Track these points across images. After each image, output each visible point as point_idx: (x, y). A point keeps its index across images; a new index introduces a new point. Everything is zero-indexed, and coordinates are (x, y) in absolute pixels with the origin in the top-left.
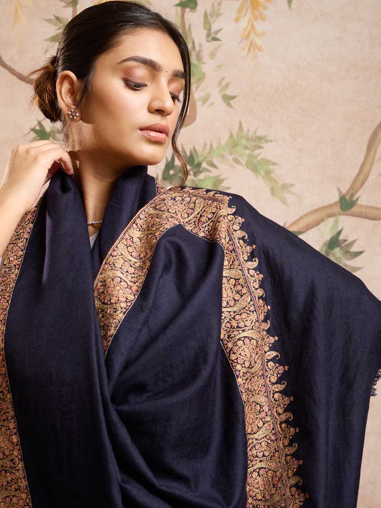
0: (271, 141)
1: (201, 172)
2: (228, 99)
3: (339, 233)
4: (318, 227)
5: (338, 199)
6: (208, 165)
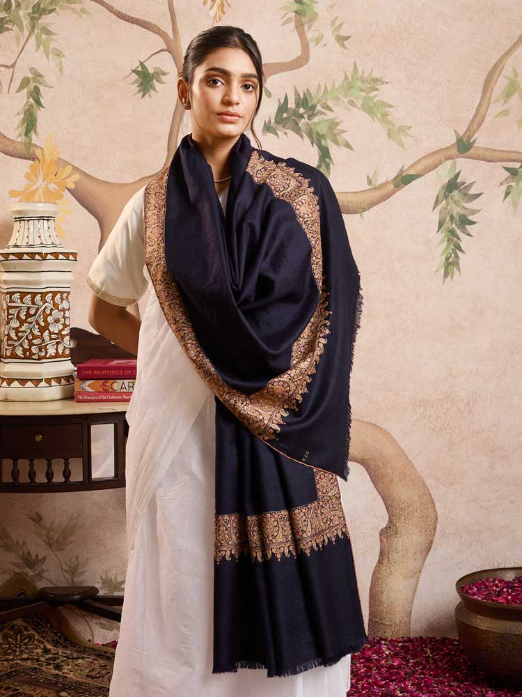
0: (387, 83)
1: (316, 115)
2: (342, 40)
3: (457, 175)
4: (436, 170)
5: (455, 141)
6: (323, 108)
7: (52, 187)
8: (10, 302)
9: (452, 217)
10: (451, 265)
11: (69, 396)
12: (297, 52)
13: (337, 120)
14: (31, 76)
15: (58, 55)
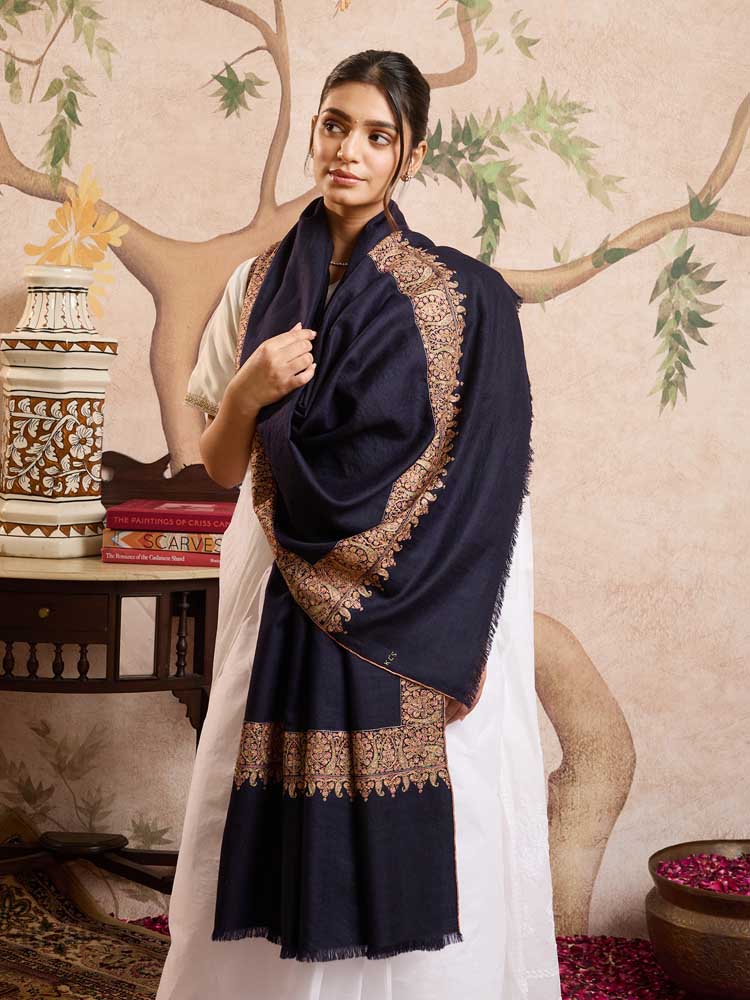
0: (590, 111)
1: (482, 154)
2: (525, 44)
3: (689, 253)
4: (657, 243)
5: (687, 202)
6: (493, 144)
7: (89, 242)
8: (15, 411)
9: (677, 314)
10: (672, 385)
11: (94, 553)
12: (458, 59)
13: (512, 164)
14: (64, 78)
15: (106, 48)
